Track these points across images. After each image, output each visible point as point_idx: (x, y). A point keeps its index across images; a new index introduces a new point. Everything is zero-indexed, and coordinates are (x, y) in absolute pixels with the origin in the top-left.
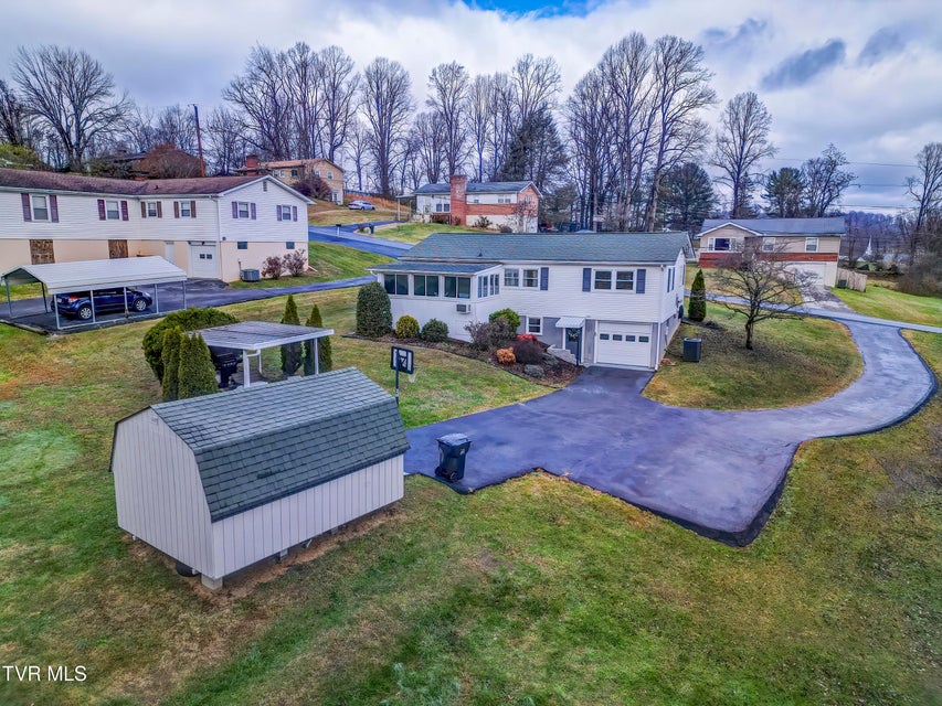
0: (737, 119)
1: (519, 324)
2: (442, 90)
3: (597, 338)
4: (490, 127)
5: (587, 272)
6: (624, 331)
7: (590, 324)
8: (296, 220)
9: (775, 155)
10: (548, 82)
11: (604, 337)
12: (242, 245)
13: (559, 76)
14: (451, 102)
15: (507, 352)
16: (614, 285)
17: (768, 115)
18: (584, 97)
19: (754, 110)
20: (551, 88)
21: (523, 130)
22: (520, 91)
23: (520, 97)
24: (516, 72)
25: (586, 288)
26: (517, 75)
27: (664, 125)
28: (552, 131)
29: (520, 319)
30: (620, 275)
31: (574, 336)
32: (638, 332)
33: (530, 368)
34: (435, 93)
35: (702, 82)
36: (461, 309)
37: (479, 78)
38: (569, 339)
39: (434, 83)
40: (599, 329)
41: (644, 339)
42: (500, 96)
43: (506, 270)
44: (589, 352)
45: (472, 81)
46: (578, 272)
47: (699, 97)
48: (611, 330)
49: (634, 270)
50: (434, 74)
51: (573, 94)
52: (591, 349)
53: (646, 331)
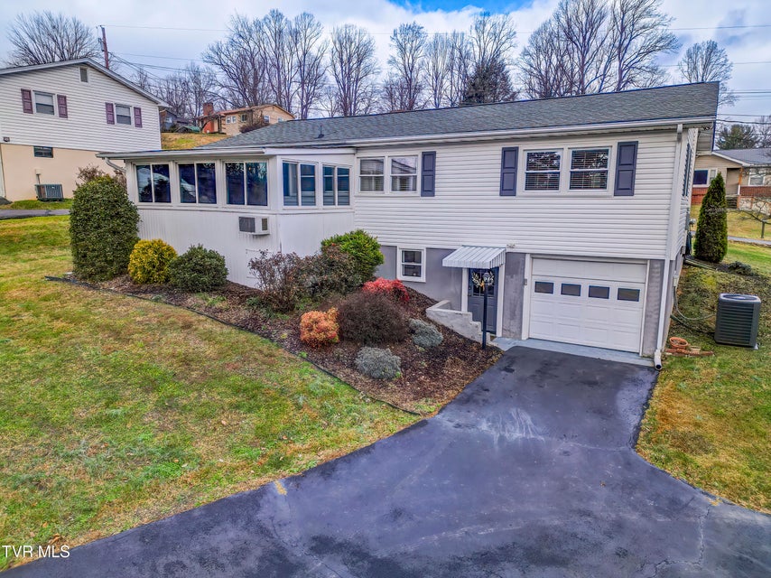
0: (695, 68)
1: (378, 260)
2: (402, 49)
3: (529, 289)
4: (447, 84)
5: (509, 156)
6: (587, 276)
7: (514, 261)
8: (139, 125)
9: (735, 103)
10: (504, 39)
11: (545, 287)
12: (44, 152)
13: (515, 33)
14: (411, 61)
15: (322, 320)
16: (565, 179)
17: (729, 63)
18: (538, 49)
19: (714, 59)
20: (507, 45)
21: (475, 78)
22: (477, 49)
23: (477, 54)
24: (474, 31)
25: (507, 189)
26: (474, 35)
27: (621, 71)
28: (505, 78)
29: (380, 252)
30: (578, 158)
31: (482, 286)
32: (615, 278)
33: (370, 354)
34: (395, 52)
35: (660, 27)
36: (246, 225)
37: (437, 35)
38: (475, 290)
39: (394, 43)
40: (533, 272)
41: (628, 295)
42: (457, 53)
43: (363, 162)
44: (513, 316)
45: (430, 39)
46: (491, 157)
47: (658, 41)
48: (559, 274)
49: (612, 144)
50: (395, 35)
51: (527, 44)
52: (516, 312)
53: (635, 278)
